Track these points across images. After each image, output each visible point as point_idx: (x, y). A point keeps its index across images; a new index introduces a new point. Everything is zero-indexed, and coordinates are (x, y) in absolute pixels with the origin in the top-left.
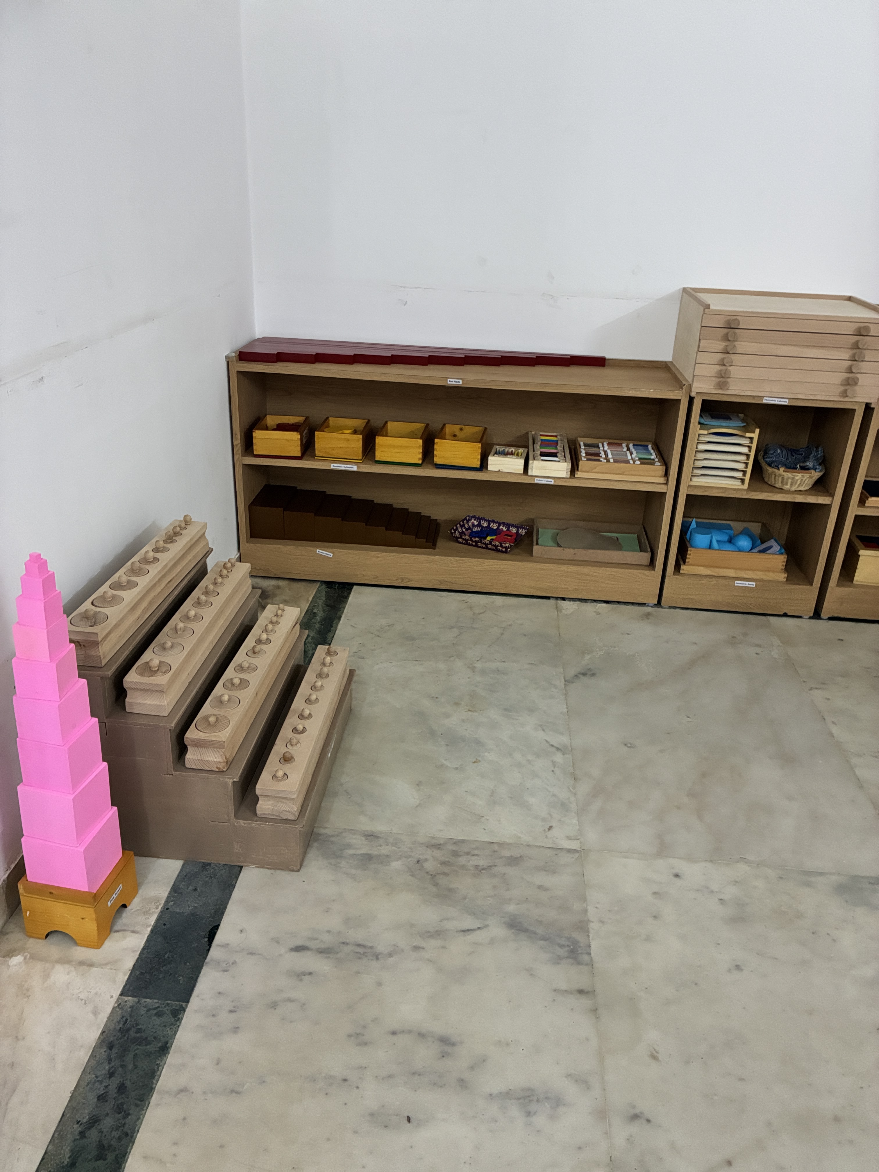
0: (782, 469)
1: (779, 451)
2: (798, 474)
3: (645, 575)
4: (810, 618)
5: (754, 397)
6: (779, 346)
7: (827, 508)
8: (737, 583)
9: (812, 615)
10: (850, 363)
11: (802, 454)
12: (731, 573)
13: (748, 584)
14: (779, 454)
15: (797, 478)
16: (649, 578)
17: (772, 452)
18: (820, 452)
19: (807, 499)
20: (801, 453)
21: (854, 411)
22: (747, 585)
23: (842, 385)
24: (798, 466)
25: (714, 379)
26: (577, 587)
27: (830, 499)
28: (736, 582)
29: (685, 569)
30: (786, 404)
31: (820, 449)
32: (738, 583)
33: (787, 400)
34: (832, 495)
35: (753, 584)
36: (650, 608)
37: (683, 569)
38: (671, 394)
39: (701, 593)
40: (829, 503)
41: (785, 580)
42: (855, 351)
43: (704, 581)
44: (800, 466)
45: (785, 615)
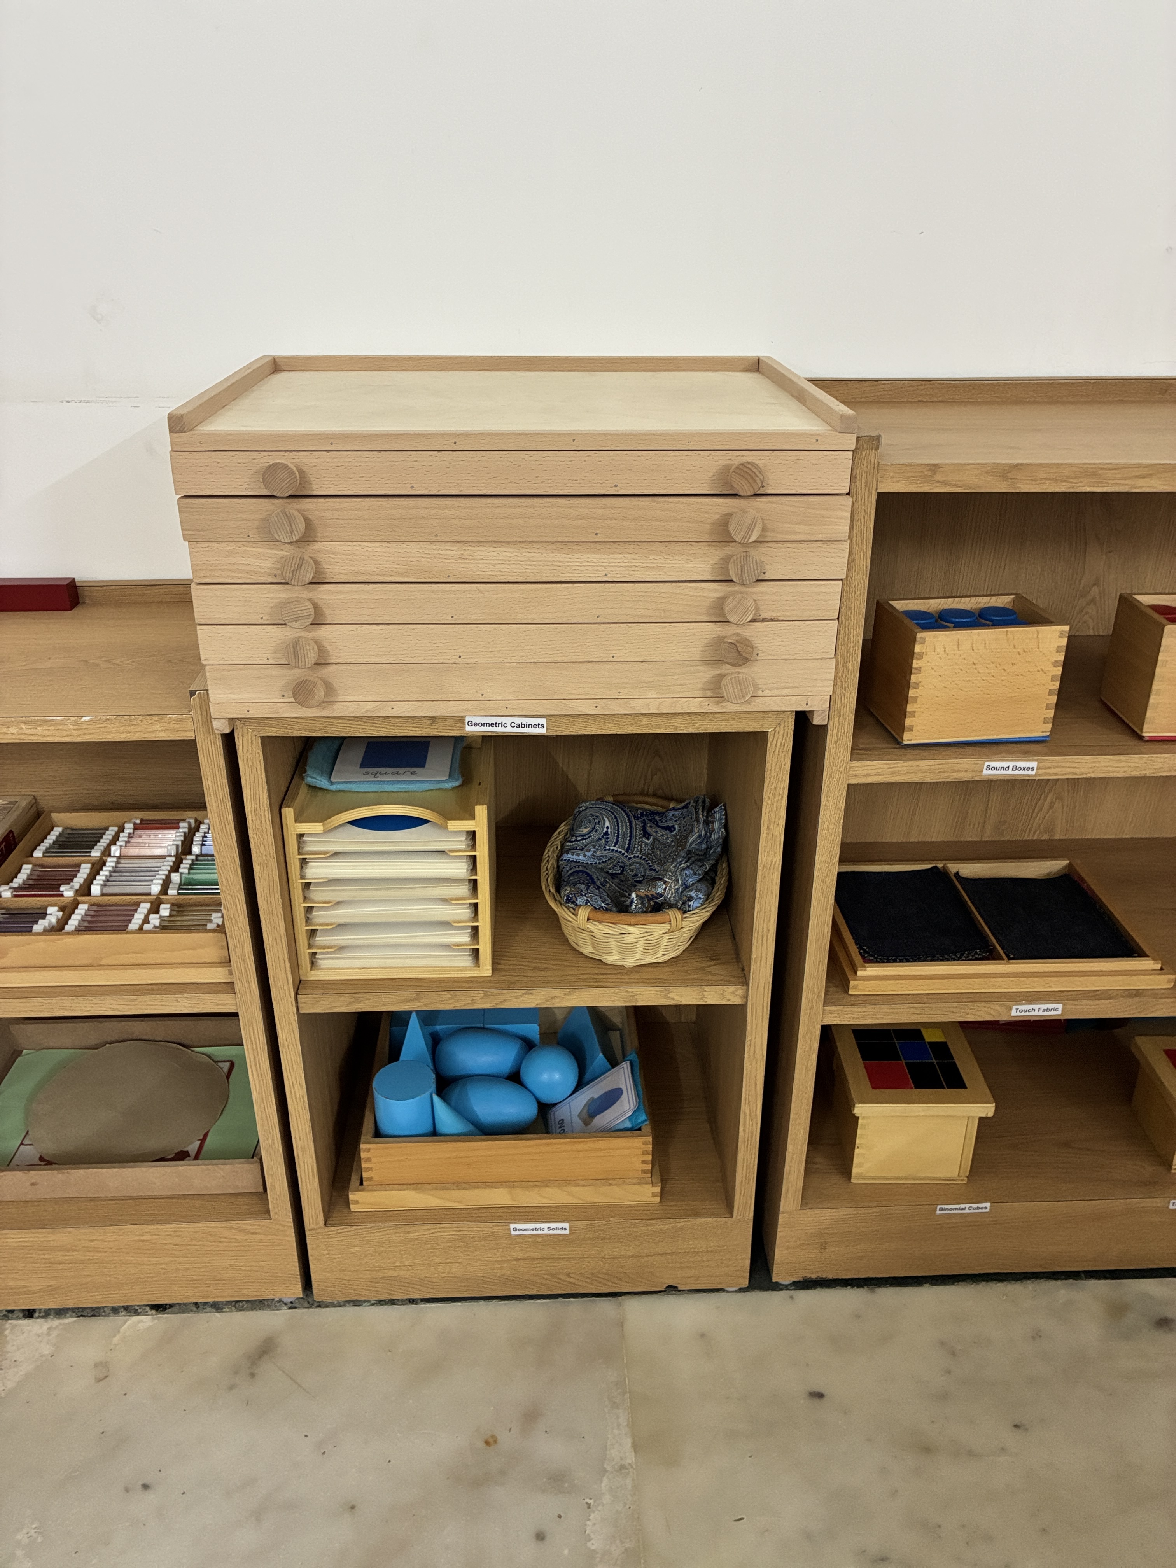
0: (583, 913)
1: (607, 824)
2: (630, 929)
3: (241, 1231)
4: (741, 1290)
5: (433, 719)
6: (469, 550)
7: (737, 1013)
8: (515, 1229)
9: (745, 1283)
10: (716, 591)
11: (670, 829)
12: (500, 1197)
13: (549, 1229)
14: (606, 833)
15: (630, 939)
16: (259, 1237)
17: (586, 831)
18: (716, 825)
19: (671, 995)
20: (669, 824)
21: (760, 738)
22: (546, 1232)
23: (706, 662)
24: (634, 895)
25: (275, 671)
26: (52, 1283)
27: (740, 991)
28: (512, 1226)
29: (360, 1201)
30: (543, 731)
31: (717, 816)
32: (518, 1228)
33: (543, 721)
34: (743, 979)
35: (563, 1227)
36: (285, 1311)
37: (357, 1202)
38: (158, 727)
39: (417, 1261)
40: (737, 1001)
41: (658, 1199)
42: (729, 550)
43: (421, 1232)
44: (637, 896)
45: (672, 1289)
